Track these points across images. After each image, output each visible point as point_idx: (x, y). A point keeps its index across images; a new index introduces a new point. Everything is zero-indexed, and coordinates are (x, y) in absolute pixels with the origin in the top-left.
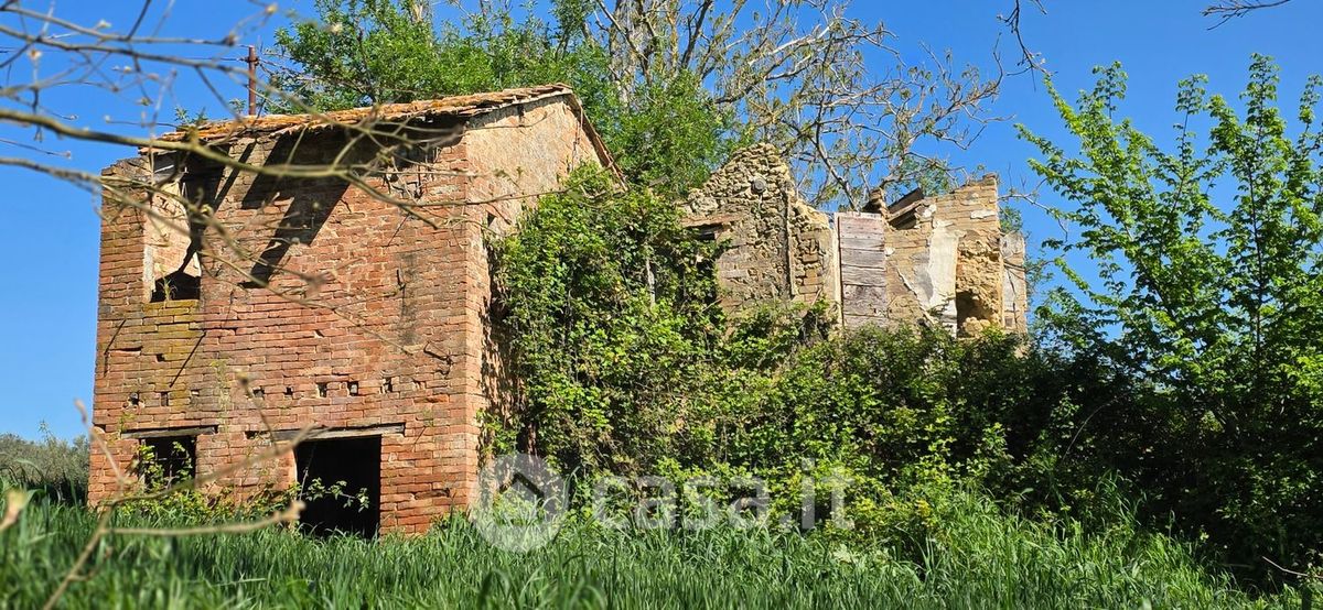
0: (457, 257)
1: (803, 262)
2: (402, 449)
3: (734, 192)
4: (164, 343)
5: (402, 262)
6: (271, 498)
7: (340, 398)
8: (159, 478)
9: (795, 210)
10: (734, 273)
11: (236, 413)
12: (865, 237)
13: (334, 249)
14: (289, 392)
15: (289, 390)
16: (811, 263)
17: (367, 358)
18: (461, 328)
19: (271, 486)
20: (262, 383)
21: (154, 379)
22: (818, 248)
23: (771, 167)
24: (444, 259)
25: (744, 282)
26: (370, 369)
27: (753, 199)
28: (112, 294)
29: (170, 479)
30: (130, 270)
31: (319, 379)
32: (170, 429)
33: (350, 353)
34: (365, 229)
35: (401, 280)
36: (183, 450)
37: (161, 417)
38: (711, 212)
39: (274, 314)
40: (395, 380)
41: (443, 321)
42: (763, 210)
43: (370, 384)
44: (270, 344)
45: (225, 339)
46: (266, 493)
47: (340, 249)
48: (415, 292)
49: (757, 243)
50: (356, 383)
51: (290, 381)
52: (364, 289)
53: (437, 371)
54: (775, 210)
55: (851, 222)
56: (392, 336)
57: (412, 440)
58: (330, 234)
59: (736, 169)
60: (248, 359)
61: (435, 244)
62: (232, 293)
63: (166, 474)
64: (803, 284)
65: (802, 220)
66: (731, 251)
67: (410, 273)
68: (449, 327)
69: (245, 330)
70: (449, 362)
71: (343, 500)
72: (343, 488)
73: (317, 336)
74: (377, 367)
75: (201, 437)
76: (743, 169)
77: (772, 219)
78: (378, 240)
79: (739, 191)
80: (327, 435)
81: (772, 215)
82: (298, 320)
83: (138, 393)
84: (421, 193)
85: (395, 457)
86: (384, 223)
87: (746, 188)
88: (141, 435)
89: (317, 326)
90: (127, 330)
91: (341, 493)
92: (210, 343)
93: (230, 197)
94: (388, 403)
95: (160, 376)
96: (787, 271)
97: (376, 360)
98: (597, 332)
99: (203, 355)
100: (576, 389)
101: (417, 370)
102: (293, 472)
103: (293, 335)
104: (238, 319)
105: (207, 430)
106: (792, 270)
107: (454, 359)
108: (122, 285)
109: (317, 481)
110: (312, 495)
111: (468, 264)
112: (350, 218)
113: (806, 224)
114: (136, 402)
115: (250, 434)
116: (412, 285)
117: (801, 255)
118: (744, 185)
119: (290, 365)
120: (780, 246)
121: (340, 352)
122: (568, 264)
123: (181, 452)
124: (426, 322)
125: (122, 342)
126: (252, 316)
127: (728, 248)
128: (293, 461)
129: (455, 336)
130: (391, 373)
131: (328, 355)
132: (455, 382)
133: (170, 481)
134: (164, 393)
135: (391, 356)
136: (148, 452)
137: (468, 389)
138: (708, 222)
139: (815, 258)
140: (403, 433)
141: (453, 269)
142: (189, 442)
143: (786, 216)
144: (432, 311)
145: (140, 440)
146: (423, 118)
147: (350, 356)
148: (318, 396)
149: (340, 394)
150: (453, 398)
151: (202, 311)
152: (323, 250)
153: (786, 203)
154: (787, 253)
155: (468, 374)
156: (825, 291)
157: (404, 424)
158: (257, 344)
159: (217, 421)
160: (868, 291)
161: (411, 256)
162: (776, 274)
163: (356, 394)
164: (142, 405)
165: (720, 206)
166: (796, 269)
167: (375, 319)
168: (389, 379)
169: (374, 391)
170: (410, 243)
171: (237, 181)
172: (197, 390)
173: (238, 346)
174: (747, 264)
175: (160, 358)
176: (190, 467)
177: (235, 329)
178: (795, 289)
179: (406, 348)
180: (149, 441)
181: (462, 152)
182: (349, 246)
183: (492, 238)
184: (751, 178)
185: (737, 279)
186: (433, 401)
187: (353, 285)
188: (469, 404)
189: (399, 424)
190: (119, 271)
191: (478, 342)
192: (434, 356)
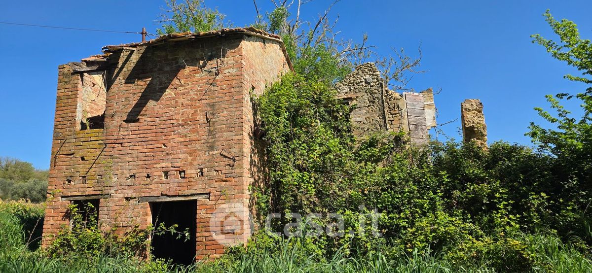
0: (238, 105)
1: (391, 114)
2: (208, 207)
3: (357, 84)
4: (85, 151)
5: (209, 108)
6: (137, 233)
7: (175, 179)
8: (80, 222)
9: (386, 91)
10: (359, 119)
11: (120, 188)
12: (417, 103)
13: (173, 102)
14: (148, 176)
15: (148, 175)
16: (395, 114)
17: (190, 159)
18: (240, 142)
19: (138, 227)
20: (135, 171)
21: (79, 170)
22: (398, 107)
23: (374, 72)
24: (231, 106)
25: (364, 123)
26: (191, 164)
27: (366, 86)
28: (61, 127)
29: (85, 222)
30: (70, 115)
31: (164, 169)
32: (86, 196)
33: (181, 156)
34: (189, 92)
35: (208, 117)
36: (93, 207)
37: (82, 189)
38: (346, 93)
39: (142, 136)
40: (205, 170)
41: (230, 138)
42: (371, 91)
43: (192, 172)
44: (139, 151)
45: (116, 149)
46: (135, 231)
47: (176, 102)
48: (216, 124)
49: (369, 106)
50: (184, 171)
51: (149, 171)
52: (189, 122)
53: (228, 165)
54: (376, 91)
55: (410, 96)
56: (203, 147)
57: (213, 203)
58: (171, 94)
59: (357, 74)
60: (128, 159)
61: (226, 99)
62: (120, 125)
63: (84, 219)
64: (392, 124)
65: (390, 95)
66: (356, 109)
67: (213, 114)
68: (234, 141)
69: (126, 144)
70: (234, 160)
71: (177, 235)
72: (176, 229)
73: (163, 147)
74: (195, 163)
75: (102, 200)
76: (361, 73)
77: (376, 95)
78: (196, 97)
79: (359, 83)
80: (168, 199)
81: (375, 93)
82: (154, 139)
83: (71, 177)
84: (219, 73)
85: (204, 212)
86: (199, 88)
87: (363, 81)
88: (71, 199)
89: (164, 142)
90: (67, 145)
91: (175, 232)
92: (108, 151)
93: (121, 77)
94: (201, 182)
95: (82, 168)
96: (384, 118)
97: (195, 159)
98: (303, 145)
99: (105, 157)
100: (297, 173)
101: (217, 164)
102: (150, 219)
103: (151, 147)
104: (123, 139)
105: (105, 196)
106: (387, 118)
107: (237, 158)
108: (65, 122)
109: (162, 225)
110: (160, 232)
111: (244, 108)
112: (182, 86)
113: (392, 97)
114: (69, 181)
115: (127, 199)
116: (214, 120)
117: (390, 111)
118: (361, 80)
119: (149, 162)
120: (380, 107)
121: (176, 155)
122: (289, 112)
123: (91, 208)
124: (221, 139)
125: (64, 150)
126: (131, 137)
127: (355, 108)
128: (150, 213)
129: (237, 146)
130: (202, 166)
131: (169, 157)
132: (237, 170)
133: (85, 223)
134: (84, 177)
135: (202, 157)
136: (74, 208)
137: (245, 175)
138: (346, 97)
139: (397, 112)
140: (209, 198)
141: (235, 111)
142: (96, 202)
143: (382, 93)
144: (225, 133)
145: (71, 201)
146: (220, 33)
147: (181, 158)
148: (164, 179)
149: (175, 178)
150: (236, 179)
151: (104, 134)
152: (168, 103)
153: (382, 88)
154: (384, 110)
155: (245, 166)
156: (403, 127)
157: (210, 193)
158: (133, 151)
159: (110, 192)
160: (420, 127)
161: (213, 105)
162: (378, 120)
163: (184, 178)
164: (72, 183)
165: (350, 90)
166: (388, 117)
167: (194, 138)
168: (201, 169)
169: (193, 176)
170: (213, 98)
171: (125, 69)
172: (101, 176)
173: (123, 152)
174: (365, 115)
175: (83, 159)
176: (96, 216)
177: (121, 144)
178: (388, 126)
179: (211, 153)
180: (76, 202)
181: (240, 51)
182: (181, 101)
183: (254, 97)
184: (365, 77)
185: (360, 122)
186: (225, 181)
187: (183, 120)
188: (245, 183)
189: (207, 194)
190: (65, 115)
191: (248, 149)
192: (225, 157)
